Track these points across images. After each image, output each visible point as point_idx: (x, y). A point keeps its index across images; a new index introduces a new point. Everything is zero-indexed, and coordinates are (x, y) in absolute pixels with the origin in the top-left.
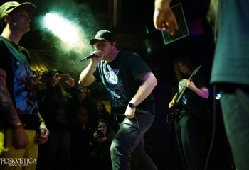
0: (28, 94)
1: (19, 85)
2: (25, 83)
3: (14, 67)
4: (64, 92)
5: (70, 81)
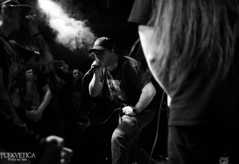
4: (58, 78)
5: (64, 67)
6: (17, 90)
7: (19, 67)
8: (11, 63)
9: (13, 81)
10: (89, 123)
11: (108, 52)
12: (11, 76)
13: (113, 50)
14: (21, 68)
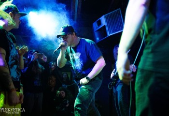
0: (17, 67)
1: (12, 60)
2: (15, 59)
3: (10, 48)
4: (39, 65)
5: (44, 58)
12: (11, 57)
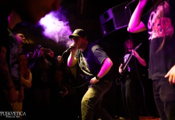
2: (17, 58)
4: (46, 61)
5: (51, 53)
6: (17, 66)
7: (18, 51)
8: (12, 46)
9: (13, 59)
10: (67, 92)
11: (81, 38)
12: (12, 55)
13: (85, 38)
14: (20, 52)
